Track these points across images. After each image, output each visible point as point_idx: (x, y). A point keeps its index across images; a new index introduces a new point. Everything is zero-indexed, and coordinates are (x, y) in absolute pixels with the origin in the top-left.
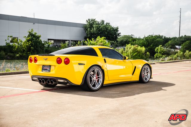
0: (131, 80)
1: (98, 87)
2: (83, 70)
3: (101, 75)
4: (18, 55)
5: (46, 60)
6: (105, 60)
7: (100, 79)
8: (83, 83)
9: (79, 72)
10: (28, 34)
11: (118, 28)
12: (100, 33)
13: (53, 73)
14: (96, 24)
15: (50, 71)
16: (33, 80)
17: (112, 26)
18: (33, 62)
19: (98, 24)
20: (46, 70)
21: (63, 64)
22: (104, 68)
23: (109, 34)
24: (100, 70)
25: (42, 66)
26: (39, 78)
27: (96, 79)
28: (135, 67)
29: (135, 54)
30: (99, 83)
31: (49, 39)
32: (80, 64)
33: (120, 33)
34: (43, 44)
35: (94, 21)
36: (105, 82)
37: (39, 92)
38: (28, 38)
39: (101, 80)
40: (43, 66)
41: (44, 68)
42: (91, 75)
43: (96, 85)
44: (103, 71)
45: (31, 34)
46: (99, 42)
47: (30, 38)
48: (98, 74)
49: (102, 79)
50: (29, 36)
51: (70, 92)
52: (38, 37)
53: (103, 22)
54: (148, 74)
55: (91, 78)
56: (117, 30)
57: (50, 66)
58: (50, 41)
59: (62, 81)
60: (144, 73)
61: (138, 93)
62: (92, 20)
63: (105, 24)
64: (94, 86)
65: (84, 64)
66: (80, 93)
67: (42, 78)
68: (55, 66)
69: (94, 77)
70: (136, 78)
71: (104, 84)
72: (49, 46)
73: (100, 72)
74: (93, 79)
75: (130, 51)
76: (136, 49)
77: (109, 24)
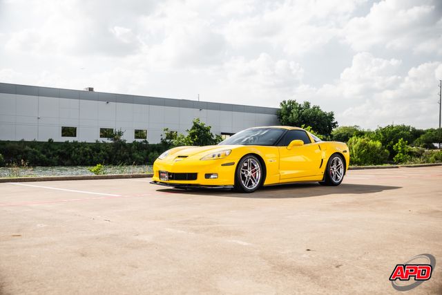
10: (193, 124)
11: (333, 115)
14: (297, 108)
17: (324, 111)
19: (300, 108)
31: (223, 134)
33: (336, 123)
35: (293, 103)
38: (193, 131)
45: (196, 126)
47: (196, 131)
50: (193, 128)
52: (208, 129)
53: (307, 105)
56: (331, 116)
58: (224, 136)
62: (290, 103)
63: (311, 107)
77: (318, 107)
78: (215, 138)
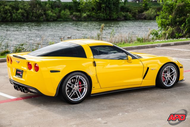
0: (141, 86)
1: (80, 98)
4: (85, 15)
6: (94, 63)
7: (85, 88)
15: (22, 77)
18: (9, 62)
20: (19, 75)
21: (33, 70)
25: (16, 70)
28: (148, 68)
30: (83, 93)
41: (18, 72)
57: (23, 71)
60: (166, 75)
65: (59, 71)
67: (16, 84)
69: (75, 86)
70: (151, 81)
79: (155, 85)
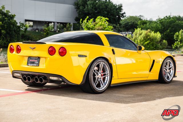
0: (148, 79)
1: (103, 87)
2: (84, 64)
3: (108, 72)
5: (34, 49)
6: (113, 50)
7: (106, 77)
8: (84, 82)
9: (79, 66)
11: (122, 6)
12: (97, 13)
13: (43, 68)
15: (38, 65)
16: (14, 77)
18: (15, 52)
20: (33, 63)
21: (57, 55)
22: (111, 62)
23: (110, 14)
24: (106, 64)
25: (27, 57)
26: (23, 75)
27: (102, 76)
28: (154, 61)
29: (146, 43)
30: (105, 82)
31: (26, 21)
32: (80, 56)
33: (124, 13)
34: (19, 27)
36: (113, 80)
37: (22, 93)
39: (108, 78)
40: (30, 57)
41: (31, 60)
42: (94, 71)
43: (101, 85)
44: (110, 66)
45: (1, 13)
46: (98, 25)
48: (104, 71)
49: (109, 76)
51: (65, 94)
52: (12, 17)
54: (170, 71)
55: (94, 75)
56: (120, 8)
57: (39, 58)
58: (27, 22)
59: (55, 78)
60: (166, 69)
61: (160, 98)
64: (99, 86)
65: (86, 56)
66: (80, 95)
67: (27, 75)
68: (45, 58)
69: (99, 74)
70: (154, 76)
71: (111, 83)
72: (26, 29)
73: (107, 67)
74: (97, 77)
75: (139, 38)
76: (149, 36)
78: (18, 25)
79: (158, 79)
